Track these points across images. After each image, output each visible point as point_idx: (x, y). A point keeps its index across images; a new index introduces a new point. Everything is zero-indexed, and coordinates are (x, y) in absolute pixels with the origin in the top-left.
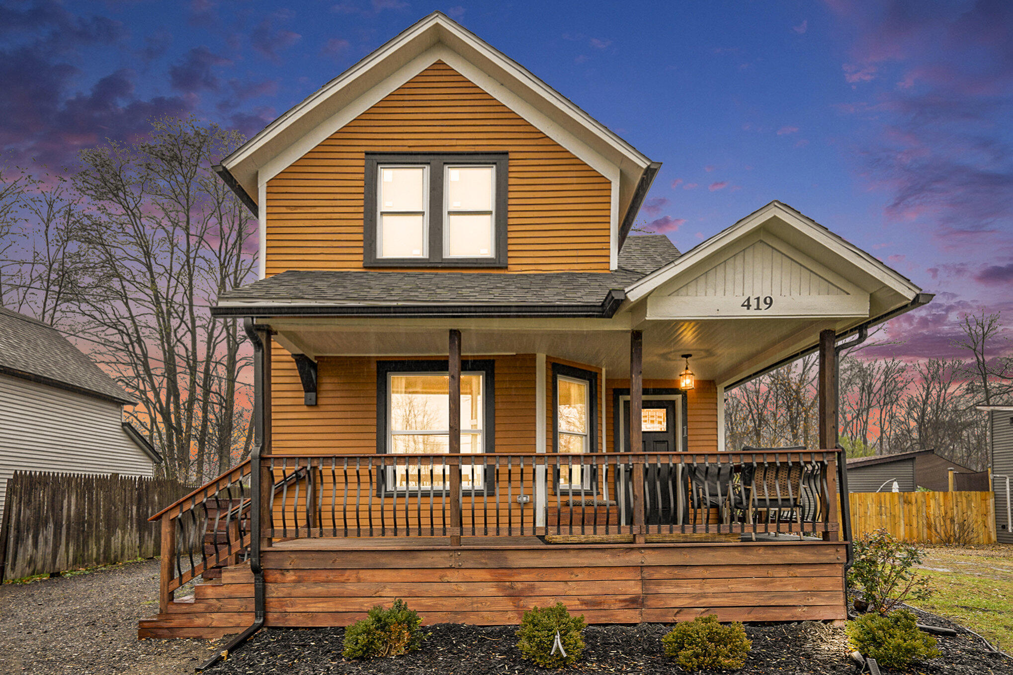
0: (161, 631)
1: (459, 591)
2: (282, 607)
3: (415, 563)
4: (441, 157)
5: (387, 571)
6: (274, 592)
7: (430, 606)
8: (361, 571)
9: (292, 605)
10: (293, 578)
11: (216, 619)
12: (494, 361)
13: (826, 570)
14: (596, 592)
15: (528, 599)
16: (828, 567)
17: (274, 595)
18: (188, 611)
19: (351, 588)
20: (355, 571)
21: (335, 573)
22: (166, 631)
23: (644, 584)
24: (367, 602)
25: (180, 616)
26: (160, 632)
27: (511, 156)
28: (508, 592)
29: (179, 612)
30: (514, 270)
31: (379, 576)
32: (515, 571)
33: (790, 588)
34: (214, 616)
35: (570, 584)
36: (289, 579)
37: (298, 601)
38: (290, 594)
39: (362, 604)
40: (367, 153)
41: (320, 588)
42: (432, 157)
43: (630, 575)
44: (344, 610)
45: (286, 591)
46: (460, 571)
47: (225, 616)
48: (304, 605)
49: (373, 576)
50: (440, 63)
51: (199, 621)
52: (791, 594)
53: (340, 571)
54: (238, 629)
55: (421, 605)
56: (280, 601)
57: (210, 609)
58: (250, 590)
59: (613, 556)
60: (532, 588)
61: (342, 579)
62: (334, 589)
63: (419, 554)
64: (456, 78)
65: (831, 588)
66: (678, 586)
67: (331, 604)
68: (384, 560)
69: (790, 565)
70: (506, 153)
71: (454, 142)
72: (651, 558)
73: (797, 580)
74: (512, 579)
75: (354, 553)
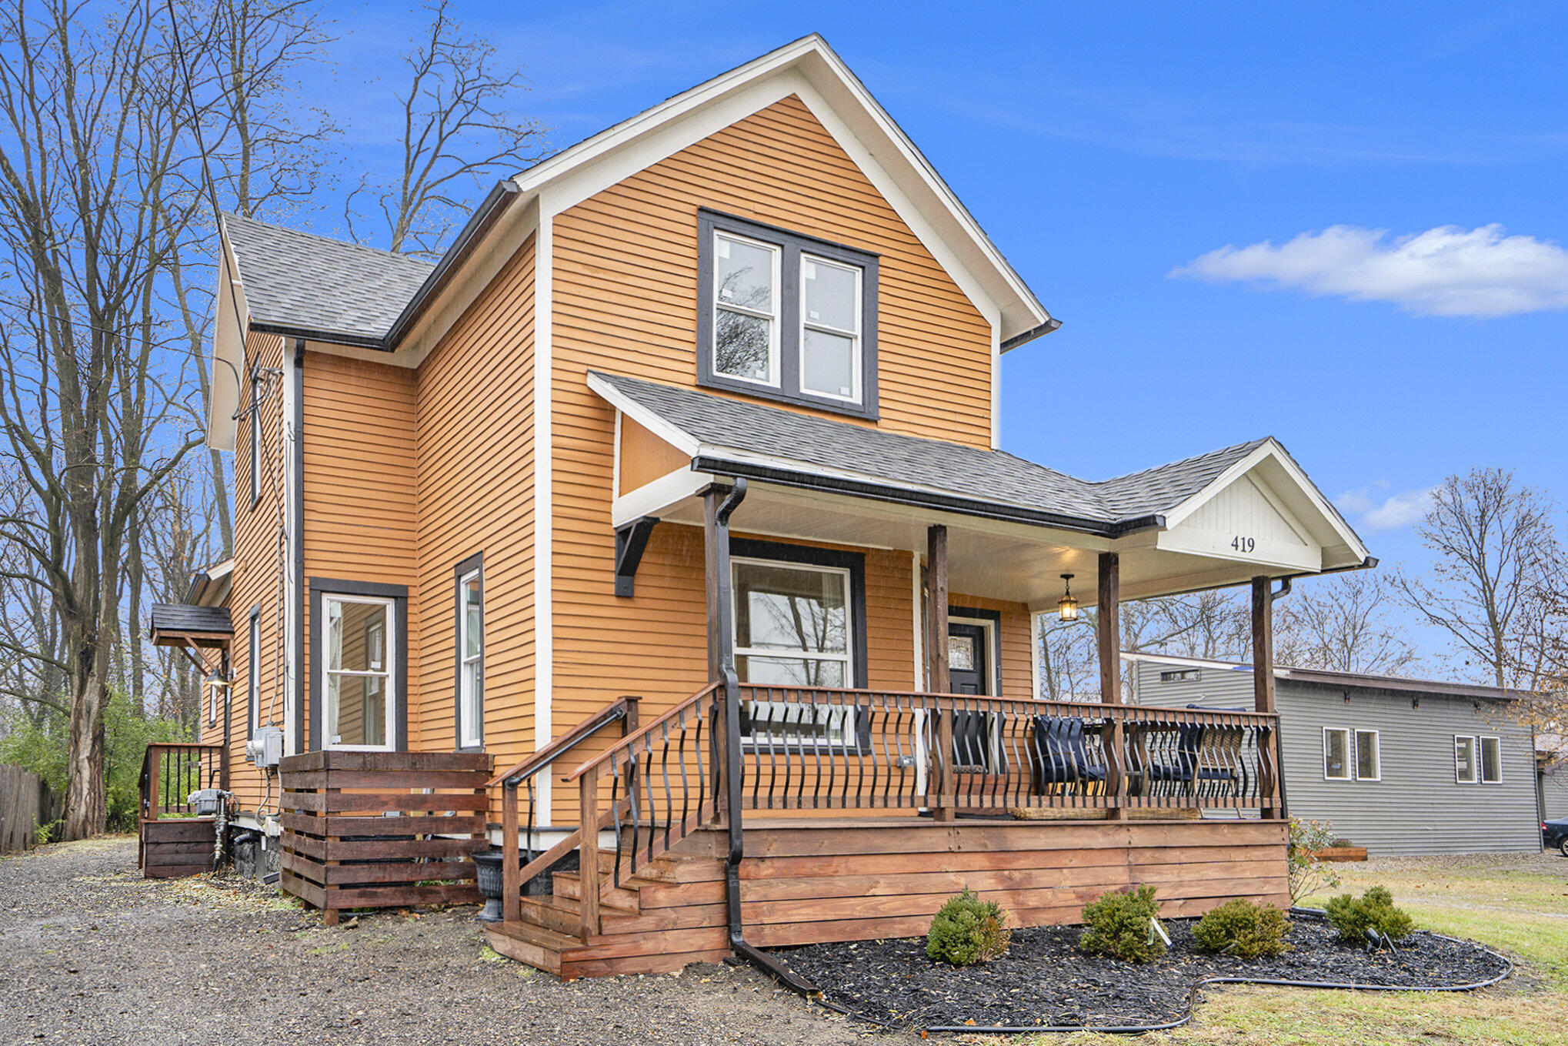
0: (595, 964)
1: (957, 884)
2: (756, 917)
3: (912, 845)
4: (798, 240)
5: (881, 857)
6: (749, 892)
7: (929, 907)
8: (852, 859)
9: (772, 912)
10: (771, 871)
11: (670, 941)
12: (864, 555)
13: (1273, 850)
14: (1089, 882)
15: (1028, 893)
16: (1275, 848)
17: (748, 898)
18: (632, 929)
19: (841, 884)
20: (843, 859)
21: (818, 863)
22: (602, 964)
23: (1131, 871)
24: (858, 905)
25: (621, 939)
26: (593, 967)
27: (882, 261)
28: (1007, 884)
29: (618, 931)
30: (885, 427)
31: (872, 864)
32: (1012, 855)
33: (1247, 875)
34: (669, 935)
35: (1065, 871)
36: (766, 872)
37: (778, 907)
38: (766, 896)
39: (853, 907)
40: (701, 209)
41: (804, 885)
42: (787, 237)
43: (1120, 859)
44: (834, 918)
45: (762, 891)
46: (960, 857)
47: (683, 936)
48: (785, 912)
49: (865, 866)
50: (794, 98)
51: (648, 946)
52: (1250, 881)
53: (825, 859)
54: (702, 954)
55: (918, 906)
56: (755, 907)
57: (663, 924)
58: (715, 893)
59: (1106, 835)
60: (1029, 878)
61: (829, 870)
62: (820, 886)
63: (916, 833)
64: (811, 127)
65: (1278, 874)
66: (1159, 873)
67: (818, 908)
68: (880, 842)
69: (1247, 846)
70: (876, 256)
71: (812, 222)
72: (1138, 837)
73: (1253, 864)
74: (1009, 867)
75: (844, 832)
